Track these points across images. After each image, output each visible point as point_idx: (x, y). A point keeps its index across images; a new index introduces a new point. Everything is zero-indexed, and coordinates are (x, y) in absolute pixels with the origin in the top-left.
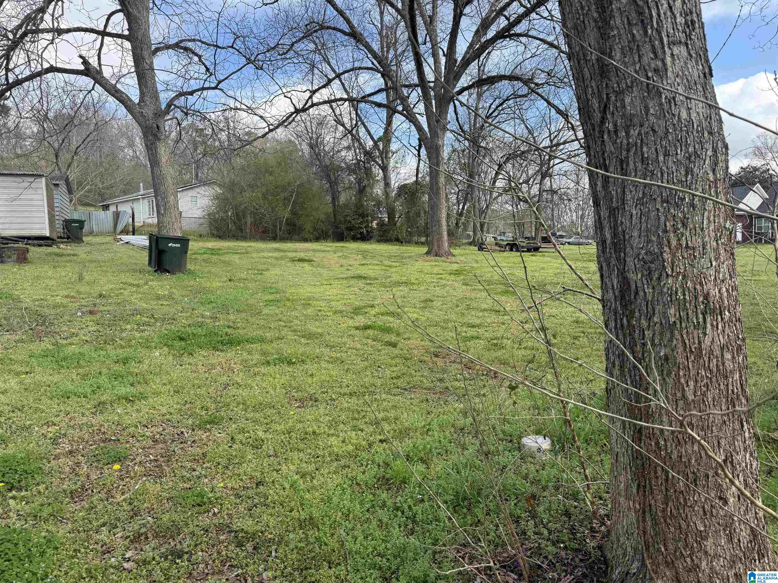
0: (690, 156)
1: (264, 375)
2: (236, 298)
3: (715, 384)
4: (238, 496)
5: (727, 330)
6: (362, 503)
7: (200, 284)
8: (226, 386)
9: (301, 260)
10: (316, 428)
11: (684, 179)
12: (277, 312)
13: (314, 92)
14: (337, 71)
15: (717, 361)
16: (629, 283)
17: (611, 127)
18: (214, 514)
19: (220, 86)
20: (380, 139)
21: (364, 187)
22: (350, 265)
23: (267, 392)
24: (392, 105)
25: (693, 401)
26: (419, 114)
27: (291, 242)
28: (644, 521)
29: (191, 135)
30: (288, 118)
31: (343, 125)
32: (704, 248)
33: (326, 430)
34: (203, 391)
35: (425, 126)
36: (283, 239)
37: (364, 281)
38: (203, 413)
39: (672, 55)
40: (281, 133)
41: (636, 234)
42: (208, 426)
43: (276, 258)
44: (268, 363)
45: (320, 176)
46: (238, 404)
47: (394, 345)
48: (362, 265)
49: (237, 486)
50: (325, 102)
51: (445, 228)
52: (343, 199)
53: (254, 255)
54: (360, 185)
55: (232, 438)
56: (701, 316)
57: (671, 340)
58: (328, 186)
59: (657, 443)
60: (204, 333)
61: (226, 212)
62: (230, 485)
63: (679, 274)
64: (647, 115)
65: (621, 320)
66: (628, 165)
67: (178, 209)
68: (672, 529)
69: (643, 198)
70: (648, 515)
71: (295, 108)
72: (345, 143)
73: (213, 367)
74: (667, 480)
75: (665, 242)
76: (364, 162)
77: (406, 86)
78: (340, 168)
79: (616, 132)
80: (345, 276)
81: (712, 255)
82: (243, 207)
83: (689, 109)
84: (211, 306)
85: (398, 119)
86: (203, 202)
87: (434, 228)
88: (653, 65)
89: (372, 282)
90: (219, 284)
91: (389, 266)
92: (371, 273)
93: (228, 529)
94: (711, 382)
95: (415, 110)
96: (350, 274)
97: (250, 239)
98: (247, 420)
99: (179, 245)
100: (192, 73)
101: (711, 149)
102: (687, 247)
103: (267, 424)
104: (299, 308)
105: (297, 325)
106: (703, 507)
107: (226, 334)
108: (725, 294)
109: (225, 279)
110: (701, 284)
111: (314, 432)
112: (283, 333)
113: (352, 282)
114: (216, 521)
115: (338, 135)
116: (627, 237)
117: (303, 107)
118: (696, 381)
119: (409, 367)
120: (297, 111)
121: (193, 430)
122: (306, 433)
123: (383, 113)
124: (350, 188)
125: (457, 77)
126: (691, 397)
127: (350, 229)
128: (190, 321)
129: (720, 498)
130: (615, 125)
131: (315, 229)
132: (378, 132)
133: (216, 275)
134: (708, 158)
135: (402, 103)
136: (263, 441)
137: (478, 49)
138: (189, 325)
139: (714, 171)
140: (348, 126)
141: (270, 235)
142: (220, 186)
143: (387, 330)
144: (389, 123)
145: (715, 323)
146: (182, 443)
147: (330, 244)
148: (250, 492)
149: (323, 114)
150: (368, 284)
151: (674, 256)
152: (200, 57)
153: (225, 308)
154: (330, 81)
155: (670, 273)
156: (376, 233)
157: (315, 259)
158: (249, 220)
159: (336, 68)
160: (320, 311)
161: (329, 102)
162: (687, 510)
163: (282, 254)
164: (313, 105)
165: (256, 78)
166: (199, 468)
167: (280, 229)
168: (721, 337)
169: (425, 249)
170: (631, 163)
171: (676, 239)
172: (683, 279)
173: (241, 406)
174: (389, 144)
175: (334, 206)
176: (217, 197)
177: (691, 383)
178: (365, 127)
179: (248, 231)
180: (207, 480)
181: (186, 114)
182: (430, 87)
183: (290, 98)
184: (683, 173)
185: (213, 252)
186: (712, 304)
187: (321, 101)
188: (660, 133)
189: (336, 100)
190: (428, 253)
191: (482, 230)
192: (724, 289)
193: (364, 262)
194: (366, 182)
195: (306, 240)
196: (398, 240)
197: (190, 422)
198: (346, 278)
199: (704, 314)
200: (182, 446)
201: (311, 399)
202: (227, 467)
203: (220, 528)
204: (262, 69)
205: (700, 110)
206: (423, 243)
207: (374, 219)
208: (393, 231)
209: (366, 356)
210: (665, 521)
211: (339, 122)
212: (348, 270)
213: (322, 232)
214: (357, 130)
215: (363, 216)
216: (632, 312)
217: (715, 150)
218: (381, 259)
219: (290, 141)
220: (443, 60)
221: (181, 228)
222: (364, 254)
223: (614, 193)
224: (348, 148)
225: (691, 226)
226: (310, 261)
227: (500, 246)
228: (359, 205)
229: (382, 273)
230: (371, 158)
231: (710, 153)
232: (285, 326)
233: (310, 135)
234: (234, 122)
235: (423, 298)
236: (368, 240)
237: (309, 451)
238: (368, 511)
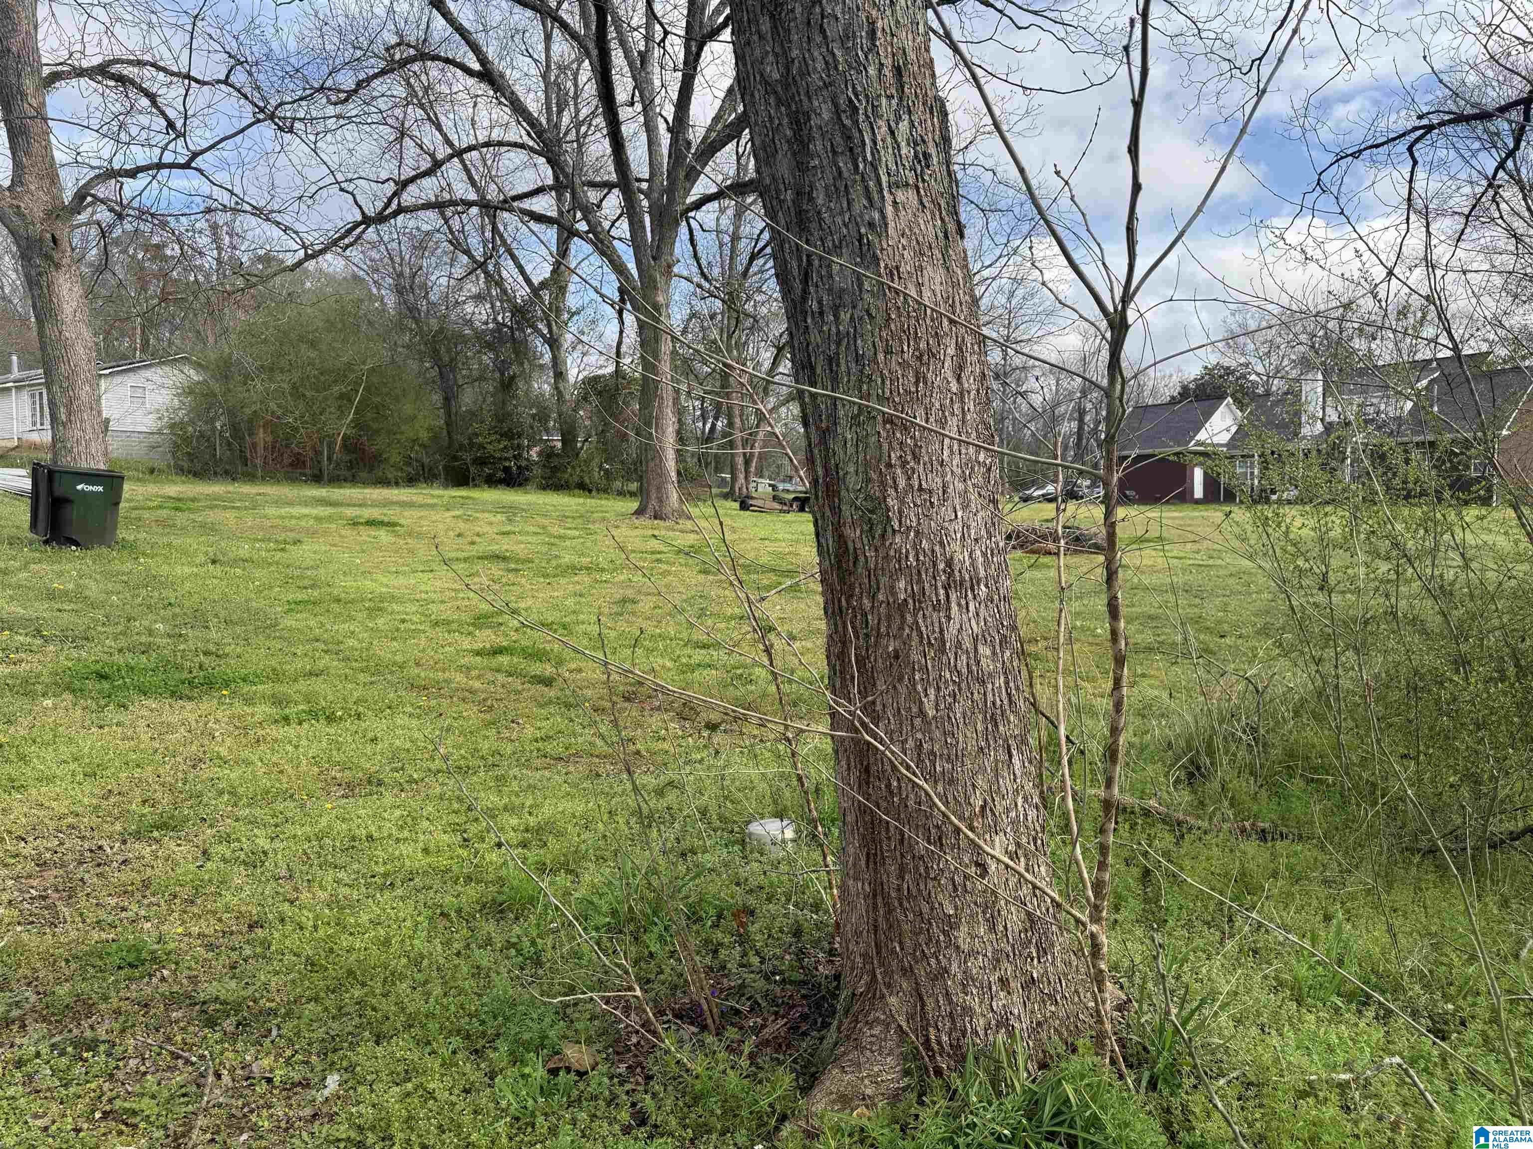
0: (921, 355)
1: (276, 740)
2: (225, 598)
3: (966, 693)
4: (210, 947)
5: (983, 612)
6: (447, 944)
7: (148, 569)
8: (196, 763)
9: (371, 523)
10: (373, 829)
11: (913, 389)
12: (312, 623)
13: (404, 185)
14: (456, 144)
15: (968, 658)
16: (846, 543)
17: (815, 306)
18: (163, 979)
19: (199, 162)
20: (544, 285)
21: (513, 378)
22: (478, 535)
23: (281, 772)
24: (566, 222)
25: (935, 717)
26: (620, 239)
27: (354, 486)
28: (875, 908)
29: (133, 257)
30: (349, 232)
31: (467, 252)
32: (944, 492)
33: (394, 831)
34: (148, 772)
35: (632, 266)
36: (335, 480)
37: (502, 565)
38: (147, 810)
39: (895, 203)
40: (332, 263)
41: (851, 469)
42: (156, 834)
43: (318, 519)
44: (286, 719)
45: (420, 352)
46: (221, 793)
47: (548, 682)
48: (504, 533)
49: (210, 931)
50: (427, 206)
51: (671, 465)
52: (468, 399)
53: (271, 511)
54: (502, 374)
55: (205, 852)
56: (942, 592)
57: (901, 628)
58: (435, 372)
59: (889, 786)
60: (153, 665)
61: (212, 421)
62: (195, 930)
63: (909, 529)
64: (861, 291)
65: (840, 601)
66: (838, 365)
67: (100, 413)
68: (911, 916)
69: (859, 415)
70: (879, 900)
71: (363, 213)
72: (472, 288)
73: (170, 728)
74: (902, 841)
75: (890, 482)
76: (511, 328)
77: (593, 185)
78: (461, 338)
79: (821, 313)
80: (465, 554)
81: (957, 501)
82: (248, 411)
83: (919, 285)
84: (169, 612)
85: (579, 248)
86: (160, 399)
87: (652, 464)
88: (867, 217)
89: (520, 567)
90: (187, 570)
91: (560, 537)
92: (521, 550)
93: (188, 1001)
94: (960, 690)
95: (613, 232)
96: (474, 551)
97: (263, 478)
98: (237, 820)
99: (101, 489)
100: (134, 131)
101: (953, 346)
102: (920, 489)
103: (276, 826)
104: (361, 616)
105: (353, 649)
106: (953, 879)
107: (201, 667)
108: (981, 560)
109: (201, 558)
110: (941, 543)
111: (370, 838)
112: (321, 664)
113: (478, 567)
114: (164, 988)
115: (458, 272)
116: (841, 473)
117: (381, 213)
118: (938, 689)
119: (572, 721)
120: (367, 221)
121: (124, 842)
122: (353, 839)
123: (551, 234)
124: (481, 378)
125: (692, 176)
126: (931, 713)
127: (481, 462)
128: (123, 643)
129: (978, 865)
130: (820, 302)
131: (408, 461)
132: (541, 271)
133: (185, 553)
134: (948, 359)
135: (585, 218)
136: (265, 853)
137: (731, 123)
138: (120, 651)
139: (959, 379)
140: (478, 254)
141: (308, 471)
142: (198, 366)
143: (539, 655)
144: (563, 252)
145: (963, 602)
146: (99, 865)
147: (440, 492)
148: (236, 940)
149: (426, 227)
150: (509, 571)
151: (902, 502)
152: (152, 97)
153: (199, 619)
154: (437, 164)
155: (896, 527)
156: (537, 471)
157: (402, 521)
158: (262, 437)
159: (454, 138)
160: (403, 621)
161: (439, 206)
162: (931, 884)
163: (329, 510)
164: (400, 210)
165: (278, 148)
166: (134, 907)
167: (329, 459)
168: (973, 622)
169: (635, 505)
170: (842, 362)
171: (904, 477)
172: (916, 536)
173: (226, 797)
174: (564, 294)
175: (448, 414)
176: (189, 391)
177: (932, 692)
178: (514, 257)
179: (259, 462)
180: (149, 925)
181: (120, 216)
182: (640, 191)
183: (352, 194)
184: (913, 380)
185: (179, 504)
186: (957, 574)
187: (421, 202)
188: (879, 320)
189: (453, 203)
190: (639, 512)
191: (747, 472)
192: (978, 553)
193: (509, 528)
194: (514, 369)
195: (385, 482)
196: (583, 487)
197: (118, 827)
198: (465, 560)
199: (946, 588)
200: (99, 870)
201: (370, 782)
202: (192, 902)
203: (172, 1001)
204: (291, 131)
205: (938, 289)
206: (632, 494)
207: (533, 443)
208: (573, 468)
209: (489, 703)
210: (901, 904)
211: (458, 245)
212: (473, 543)
213: (423, 466)
214: (497, 264)
215: (509, 435)
216: (852, 587)
217: (959, 348)
218: (546, 522)
219: (355, 277)
220: (665, 139)
221: (106, 454)
222: (510, 511)
223: (823, 407)
224: (478, 298)
225: (926, 459)
226: (392, 524)
227: (782, 502)
228: (502, 416)
229: (545, 549)
230: (527, 321)
231: (951, 351)
232: (326, 652)
233: (398, 269)
234: (231, 236)
235: (618, 597)
236: (520, 485)
237: (356, 866)
238: (458, 954)
